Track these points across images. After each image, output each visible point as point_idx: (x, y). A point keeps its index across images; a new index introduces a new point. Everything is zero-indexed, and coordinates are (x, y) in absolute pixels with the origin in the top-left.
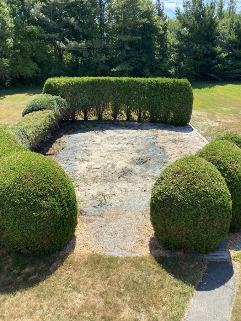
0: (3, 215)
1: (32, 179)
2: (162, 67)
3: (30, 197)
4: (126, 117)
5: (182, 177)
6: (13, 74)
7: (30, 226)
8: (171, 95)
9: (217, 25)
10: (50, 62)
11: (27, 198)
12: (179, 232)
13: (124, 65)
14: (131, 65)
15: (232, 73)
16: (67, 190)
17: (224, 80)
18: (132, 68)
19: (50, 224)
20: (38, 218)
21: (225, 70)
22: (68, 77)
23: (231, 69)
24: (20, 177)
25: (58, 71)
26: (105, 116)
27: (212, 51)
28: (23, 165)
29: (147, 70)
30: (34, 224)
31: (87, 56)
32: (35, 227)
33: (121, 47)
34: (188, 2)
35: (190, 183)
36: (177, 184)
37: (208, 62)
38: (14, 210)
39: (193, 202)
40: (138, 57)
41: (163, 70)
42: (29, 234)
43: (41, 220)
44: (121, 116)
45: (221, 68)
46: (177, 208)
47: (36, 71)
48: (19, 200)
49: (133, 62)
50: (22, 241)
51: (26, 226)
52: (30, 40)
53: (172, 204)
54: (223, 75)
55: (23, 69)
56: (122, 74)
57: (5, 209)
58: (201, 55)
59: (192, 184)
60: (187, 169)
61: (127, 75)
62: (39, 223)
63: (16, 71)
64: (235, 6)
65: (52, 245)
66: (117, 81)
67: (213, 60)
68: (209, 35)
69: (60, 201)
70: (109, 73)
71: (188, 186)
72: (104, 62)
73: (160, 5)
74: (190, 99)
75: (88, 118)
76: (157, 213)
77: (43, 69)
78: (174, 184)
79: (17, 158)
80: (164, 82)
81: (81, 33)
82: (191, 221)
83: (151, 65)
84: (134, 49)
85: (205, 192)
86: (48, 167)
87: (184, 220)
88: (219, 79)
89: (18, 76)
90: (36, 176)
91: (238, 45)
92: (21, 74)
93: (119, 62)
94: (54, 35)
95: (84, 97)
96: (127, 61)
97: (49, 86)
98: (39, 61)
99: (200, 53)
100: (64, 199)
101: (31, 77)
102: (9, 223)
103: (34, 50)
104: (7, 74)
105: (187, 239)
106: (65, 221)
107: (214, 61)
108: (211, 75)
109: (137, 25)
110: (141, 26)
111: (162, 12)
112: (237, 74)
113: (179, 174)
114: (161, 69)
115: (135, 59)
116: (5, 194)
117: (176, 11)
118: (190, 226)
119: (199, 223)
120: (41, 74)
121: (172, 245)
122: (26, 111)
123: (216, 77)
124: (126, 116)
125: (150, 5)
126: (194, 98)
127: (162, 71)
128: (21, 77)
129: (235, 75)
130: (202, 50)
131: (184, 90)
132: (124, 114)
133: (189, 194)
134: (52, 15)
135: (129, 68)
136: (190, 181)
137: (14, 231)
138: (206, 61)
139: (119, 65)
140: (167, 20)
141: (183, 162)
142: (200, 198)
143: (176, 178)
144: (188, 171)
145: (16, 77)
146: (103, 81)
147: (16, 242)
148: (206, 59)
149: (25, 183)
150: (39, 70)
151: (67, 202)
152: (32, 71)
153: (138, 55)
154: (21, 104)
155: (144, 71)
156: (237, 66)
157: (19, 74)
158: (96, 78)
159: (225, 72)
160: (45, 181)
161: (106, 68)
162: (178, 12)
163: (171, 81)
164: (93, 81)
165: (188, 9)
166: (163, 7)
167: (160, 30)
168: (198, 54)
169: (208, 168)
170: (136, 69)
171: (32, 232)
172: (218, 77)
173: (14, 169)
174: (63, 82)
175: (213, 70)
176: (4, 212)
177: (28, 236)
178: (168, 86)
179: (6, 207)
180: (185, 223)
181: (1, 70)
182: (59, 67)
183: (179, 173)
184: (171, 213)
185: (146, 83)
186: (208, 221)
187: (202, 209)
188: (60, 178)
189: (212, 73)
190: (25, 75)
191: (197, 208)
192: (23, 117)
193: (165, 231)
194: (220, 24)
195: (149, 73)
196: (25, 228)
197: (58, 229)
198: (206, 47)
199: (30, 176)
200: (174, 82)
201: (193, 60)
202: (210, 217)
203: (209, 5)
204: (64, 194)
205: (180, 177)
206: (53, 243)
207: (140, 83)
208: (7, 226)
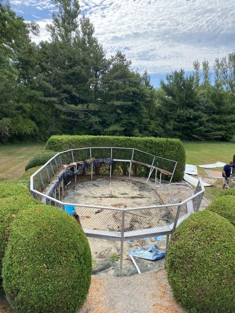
0: (20, 274)
1: (52, 234)
2: (149, 128)
3: (50, 253)
4: (122, 173)
5: (200, 232)
6: (12, 132)
7: (48, 286)
8: (165, 152)
9: (196, 94)
10: (48, 122)
11: (47, 254)
12: (202, 292)
13: (116, 126)
14: (122, 126)
15: (213, 134)
16: (84, 246)
17: (207, 141)
18: (123, 129)
19: (68, 284)
20: (57, 276)
21: (207, 132)
22: (69, 135)
23: (212, 131)
24: (41, 232)
25: (55, 129)
26: (102, 170)
27: (194, 115)
28: (42, 218)
29: (137, 131)
30: (52, 283)
31: (83, 117)
32: (53, 287)
33: (113, 111)
34: (171, 76)
35: (209, 238)
36: (196, 240)
37: (191, 125)
38: (33, 268)
39: (215, 259)
40: (128, 119)
41: (151, 130)
42: (46, 296)
43: (60, 279)
44: (118, 170)
45: (203, 130)
46: (199, 264)
47: (34, 129)
48: (39, 256)
49: (124, 124)
50: (37, 305)
51: (44, 286)
52: (31, 102)
53: (193, 261)
54: (205, 136)
55: (23, 126)
56: (114, 133)
57: (23, 267)
58: (185, 118)
59: (211, 239)
60: (204, 224)
61: (118, 134)
62: (58, 282)
63: (15, 129)
64: (209, 80)
65: (67, 309)
66: (115, 139)
67: (195, 123)
68: (190, 102)
69: (78, 258)
70: (101, 132)
71: (207, 241)
72: (98, 123)
73: (147, 78)
74: (183, 156)
75: (86, 172)
76: (177, 271)
77: (40, 127)
78: (193, 239)
79: (36, 211)
80: (158, 141)
81: (77, 98)
82: (215, 279)
83: (140, 126)
84: (124, 112)
85: (225, 247)
86: (67, 220)
87: (207, 278)
88: (202, 140)
89: (17, 133)
90: (56, 231)
91: (216, 111)
92: (20, 132)
93: (111, 123)
94: (53, 99)
95: (84, 153)
96: (118, 123)
97: (53, 142)
98: (38, 120)
99: (183, 116)
100: (82, 255)
101: (29, 134)
102: (26, 283)
103: (34, 110)
104: (6, 131)
105: (210, 299)
106: (82, 281)
107: (197, 124)
108: (194, 136)
109: (128, 92)
110: (131, 94)
111: (148, 83)
112: (218, 135)
113: (197, 229)
114: (148, 130)
115: (126, 121)
116: (24, 250)
117: (161, 83)
118: (214, 285)
119: (223, 281)
120: (39, 132)
121: (194, 308)
122: (29, 166)
123: (199, 138)
124: (122, 171)
125: (138, 77)
126: (186, 156)
127: (150, 132)
128: (20, 134)
129: (216, 137)
130: (185, 114)
131: (177, 148)
132: (121, 169)
133: (210, 250)
134: (53, 82)
135: (120, 128)
136: (209, 236)
137: (30, 292)
138: (189, 124)
139: (111, 126)
140: (153, 89)
141: (198, 216)
142: (221, 254)
143: (194, 233)
144: (206, 226)
145: (15, 134)
146: (102, 139)
147: (30, 305)
148: (189, 122)
149: (45, 237)
150: (37, 129)
151: (84, 258)
152: (31, 129)
153: (128, 118)
154: (19, 159)
155: (134, 131)
156: (217, 129)
157: (18, 131)
158: (95, 137)
159: (207, 133)
160: (65, 236)
161: (99, 127)
162: (162, 83)
163: (164, 140)
164: (93, 139)
165: (171, 81)
166: (149, 79)
167: (147, 97)
168: (181, 117)
169: (223, 223)
170: (126, 129)
171: (50, 293)
172: (201, 138)
173: (34, 223)
174: (66, 139)
175: (196, 131)
176: (22, 270)
177: (44, 297)
178: (162, 145)
179: (24, 264)
180: (208, 282)
181: (1, 128)
182: (56, 125)
183: (196, 227)
184: (193, 271)
185: (142, 141)
186: (232, 280)
187: (225, 266)
188: (78, 233)
189: (195, 134)
190: (24, 132)
191: (220, 265)
192: (26, 171)
193: (187, 292)
194: (198, 94)
195: (139, 133)
196: (42, 289)
197: (75, 290)
198: (188, 112)
199: (51, 230)
200: (167, 141)
201: (177, 122)
202: (233, 275)
203: (189, 79)
204: (81, 250)
205: (199, 232)
206: (69, 306)
207: (135, 141)
208: (23, 286)
